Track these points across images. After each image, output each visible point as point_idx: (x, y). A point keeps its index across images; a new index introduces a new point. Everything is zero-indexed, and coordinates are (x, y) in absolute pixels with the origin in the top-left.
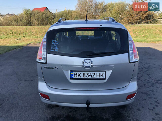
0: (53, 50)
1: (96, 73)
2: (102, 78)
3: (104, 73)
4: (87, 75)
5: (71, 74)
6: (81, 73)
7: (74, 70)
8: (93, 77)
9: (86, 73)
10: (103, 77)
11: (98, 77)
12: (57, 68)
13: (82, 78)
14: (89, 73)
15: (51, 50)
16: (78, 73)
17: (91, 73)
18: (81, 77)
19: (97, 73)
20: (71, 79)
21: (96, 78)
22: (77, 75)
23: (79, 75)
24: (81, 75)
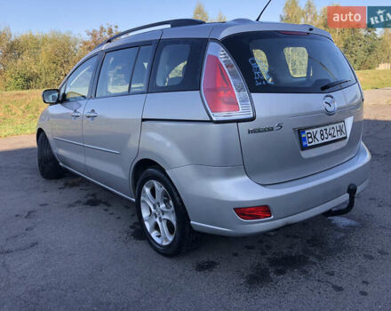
1: (334, 126)
2: (343, 135)
3: (344, 126)
4: (326, 133)
6: (316, 132)
8: (334, 136)
11: (339, 135)
12: (281, 127)
13: (321, 142)
14: (328, 127)
15: (257, 84)
16: (313, 132)
17: (330, 129)
18: (318, 141)
19: (337, 127)
20: (304, 148)
21: (337, 137)
22: (313, 136)
24: (318, 136)
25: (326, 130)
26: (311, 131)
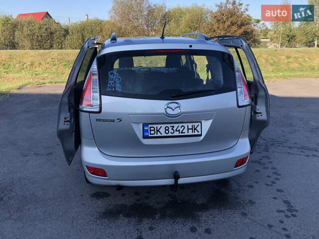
0: (112, 89)
1: (186, 125)
2: (196, 133)
3: (200, 126)
4: (172, 129)
5: (145, 128)
6: (161, 127)
7: (149, 123)
8: (182, 133)
9: (171, 127)
10: (198, 132)
11: (190, 133)
12: (121, 120)
13: (164, 134)
14: (176, 126)
15: (108, 89)
16: (157, 127)
17: (178, 126)
18: (161, 134)
19: (188, 126)
20: (145, 137)
21: (186, 134)
22: (156, 130)
23: (158, 131)
24: (162, 130)
25: (173, 127)
26: (155, 126)
